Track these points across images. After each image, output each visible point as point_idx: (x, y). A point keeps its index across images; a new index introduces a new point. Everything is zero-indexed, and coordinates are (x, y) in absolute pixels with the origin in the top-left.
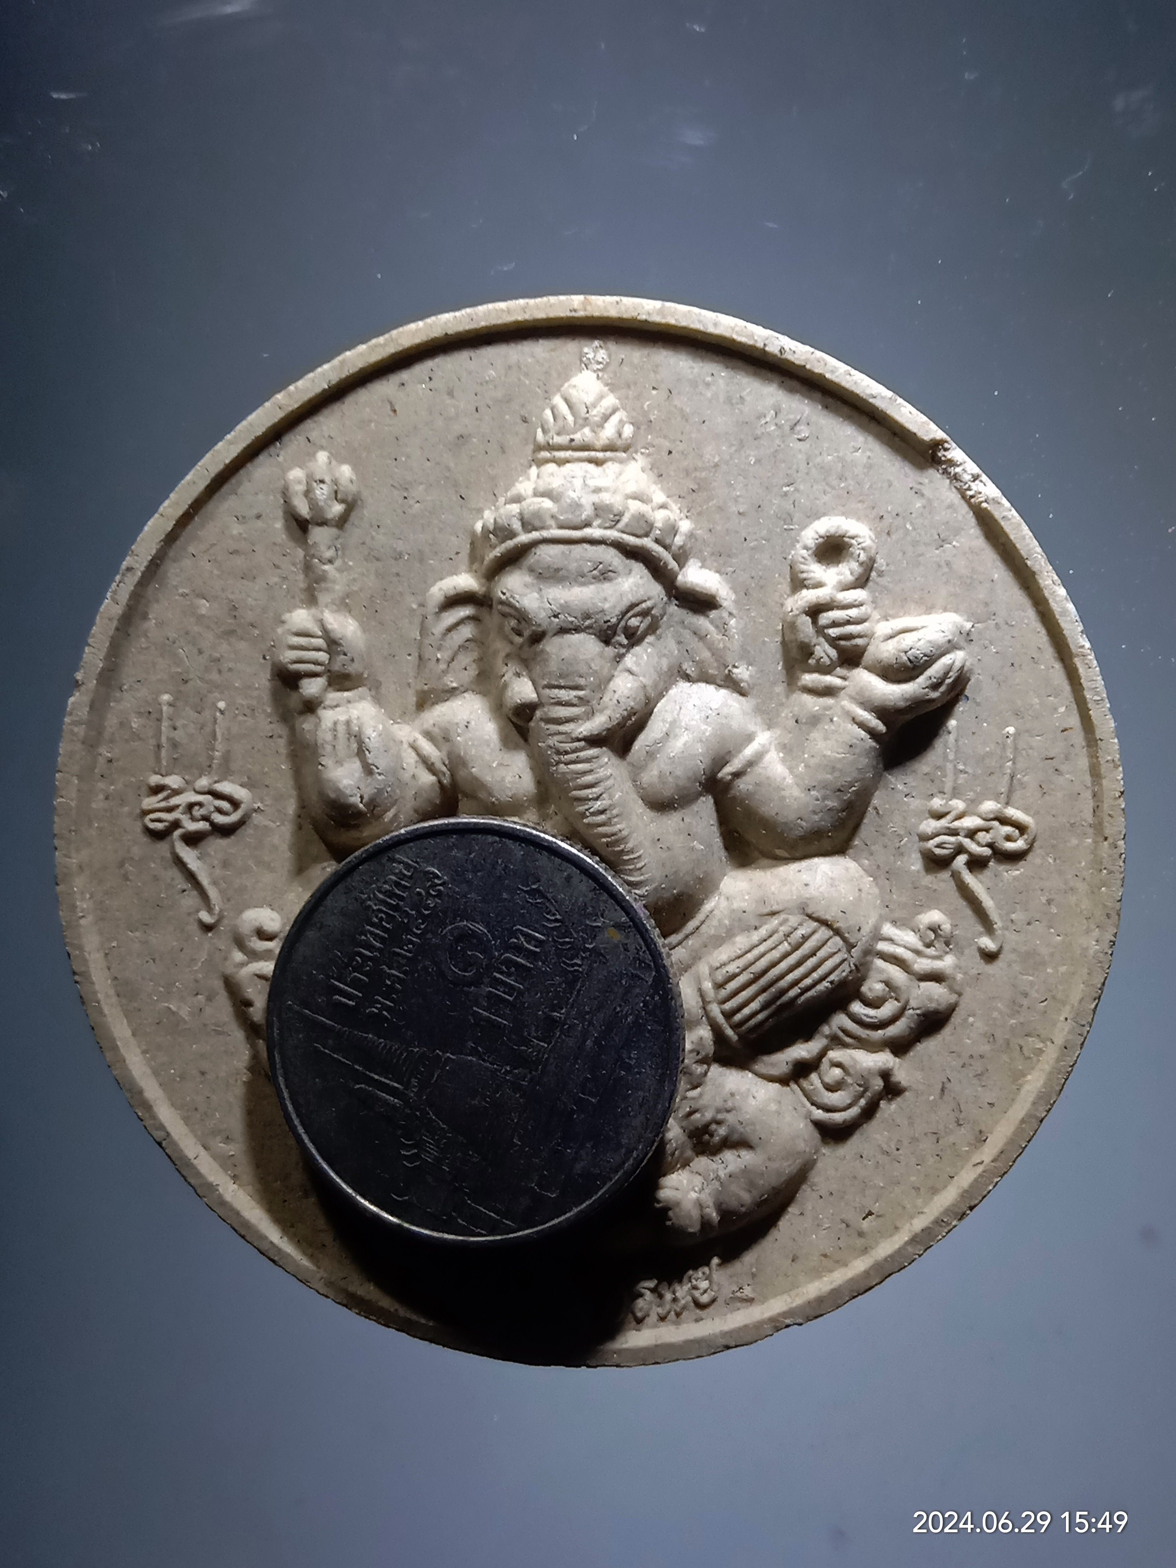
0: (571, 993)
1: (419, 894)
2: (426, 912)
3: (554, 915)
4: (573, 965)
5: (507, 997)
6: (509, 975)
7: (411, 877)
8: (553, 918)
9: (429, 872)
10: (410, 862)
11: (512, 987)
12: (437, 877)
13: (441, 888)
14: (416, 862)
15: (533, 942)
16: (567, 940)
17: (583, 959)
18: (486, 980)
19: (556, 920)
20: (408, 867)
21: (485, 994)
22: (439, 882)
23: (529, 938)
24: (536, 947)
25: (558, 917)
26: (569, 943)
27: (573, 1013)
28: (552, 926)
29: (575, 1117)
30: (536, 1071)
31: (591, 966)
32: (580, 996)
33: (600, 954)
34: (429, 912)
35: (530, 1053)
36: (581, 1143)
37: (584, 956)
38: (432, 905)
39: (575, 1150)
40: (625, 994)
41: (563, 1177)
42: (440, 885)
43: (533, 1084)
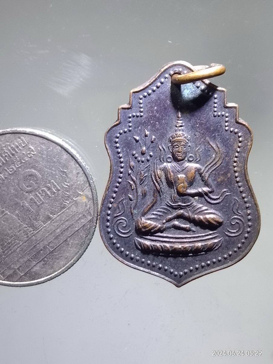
0: (60, 211)
1: (23, 154)
2: (23, 161)
3: (67, 183)
4: (65, 202)
5: (38, 202)
6: (42, 196)
7: (23, 147)
8: (66, 184)
9: (30, 148)
10: (26, 142)
11: (41, 200)
12: (33, 151)
13: (32, 155)
14: (28, 143)
15: (56, 189)
16: (68, 193)
17: (70, 202)
18: (33, 194)
19: (67, 185)
20: (24, 143)
21: (30, 198)
22: (32, 153)
23: (55, 186)
24: (56, 190)
25: (68, 184)
26: (68, 194)
27: (58, 218)
28: (65, 186)
29: (42, 252)
30: (36, 231)
31: (71, 206)
32: (63, 214)
33: (76, 203)
34: (24, 161)
35: (37, 224)
36: (40, 261)
37: (71, 201)
38: (26, 160)
39: (36, 263)
40: (78, 220)
41: (28, 270)
42: (32, 154)
43: (32, 235)
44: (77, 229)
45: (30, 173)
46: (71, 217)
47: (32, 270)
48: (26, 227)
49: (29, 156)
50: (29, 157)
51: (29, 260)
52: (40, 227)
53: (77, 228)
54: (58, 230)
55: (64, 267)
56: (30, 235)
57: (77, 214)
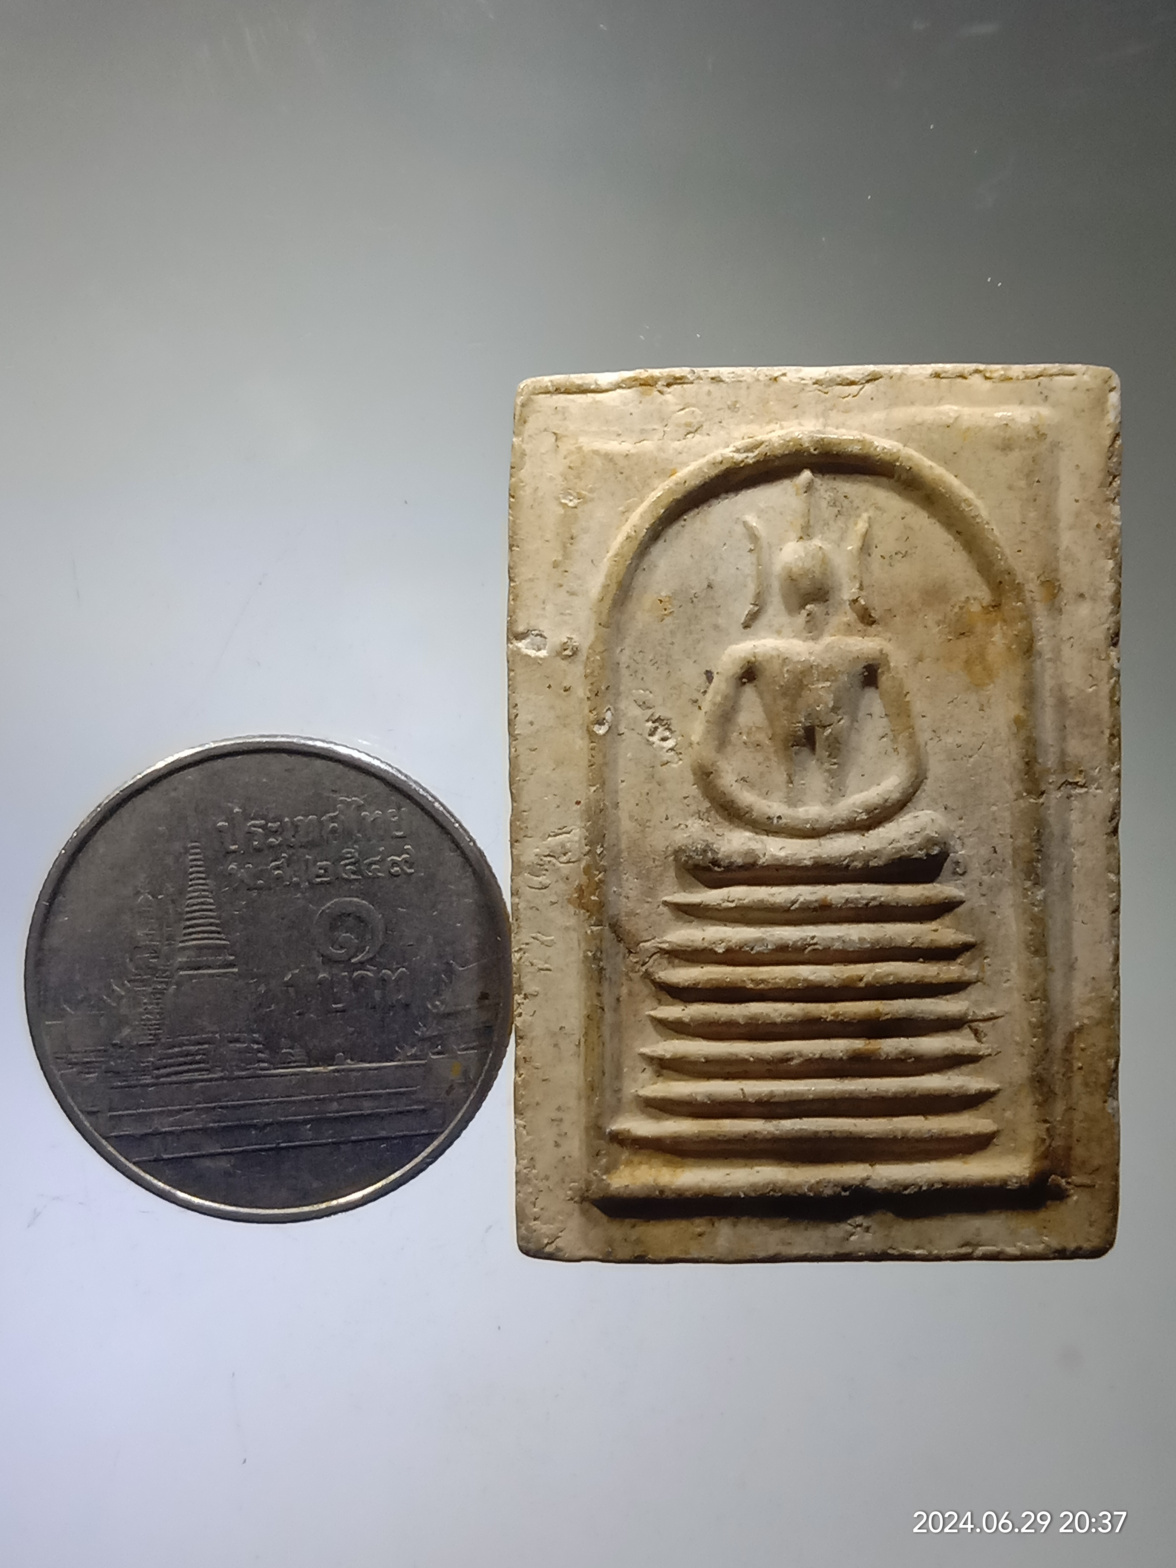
0: (373, 1061)
8: (438, 1003)
18: (335, 971)
21: (321, 976)
24: (398, 1001)
27: (355, 1074)
28: (429, 1006)
29: (253, 1132)
30: (275, 1069)
31: (411, 1065)
32: (376, 1072)
33: (428, 1068)
34: (370, 874)
35: (291, 1054)
36: (231, 1153)
37: (419, 1053)
38: (380, 874)
39: (221, 1151)
40: (400, 1113)
41: (187, 1154)
42: (402, 869)
43: (260, 1072)
44: (383, 1134)
45: (364, 915)
46: (389, 1094)
47: (194, 1160)
48: (258, 1043)
49: (392, 871)
50: (390, 872)
51: (204, 1130)
52: (295, 1065)
53: (384, 1132)
54: (335, 1106)
55: (283, 1208)
56: (256, 1069)
57: (413, 1097)
